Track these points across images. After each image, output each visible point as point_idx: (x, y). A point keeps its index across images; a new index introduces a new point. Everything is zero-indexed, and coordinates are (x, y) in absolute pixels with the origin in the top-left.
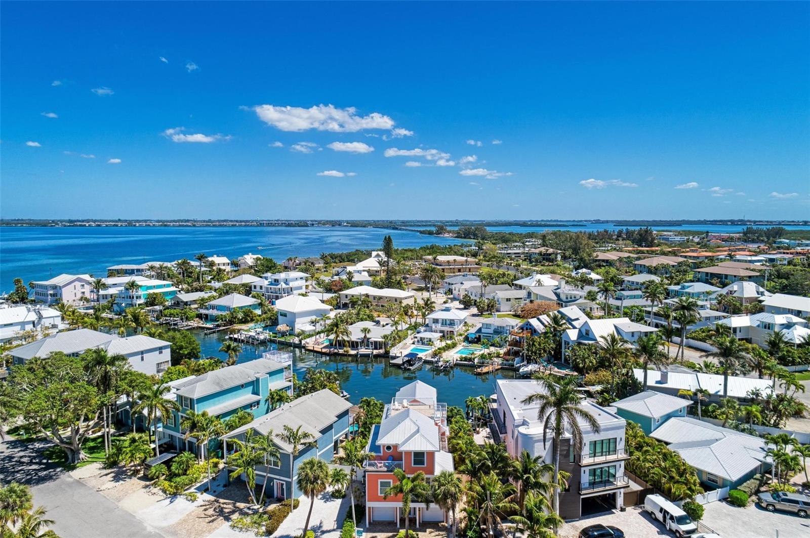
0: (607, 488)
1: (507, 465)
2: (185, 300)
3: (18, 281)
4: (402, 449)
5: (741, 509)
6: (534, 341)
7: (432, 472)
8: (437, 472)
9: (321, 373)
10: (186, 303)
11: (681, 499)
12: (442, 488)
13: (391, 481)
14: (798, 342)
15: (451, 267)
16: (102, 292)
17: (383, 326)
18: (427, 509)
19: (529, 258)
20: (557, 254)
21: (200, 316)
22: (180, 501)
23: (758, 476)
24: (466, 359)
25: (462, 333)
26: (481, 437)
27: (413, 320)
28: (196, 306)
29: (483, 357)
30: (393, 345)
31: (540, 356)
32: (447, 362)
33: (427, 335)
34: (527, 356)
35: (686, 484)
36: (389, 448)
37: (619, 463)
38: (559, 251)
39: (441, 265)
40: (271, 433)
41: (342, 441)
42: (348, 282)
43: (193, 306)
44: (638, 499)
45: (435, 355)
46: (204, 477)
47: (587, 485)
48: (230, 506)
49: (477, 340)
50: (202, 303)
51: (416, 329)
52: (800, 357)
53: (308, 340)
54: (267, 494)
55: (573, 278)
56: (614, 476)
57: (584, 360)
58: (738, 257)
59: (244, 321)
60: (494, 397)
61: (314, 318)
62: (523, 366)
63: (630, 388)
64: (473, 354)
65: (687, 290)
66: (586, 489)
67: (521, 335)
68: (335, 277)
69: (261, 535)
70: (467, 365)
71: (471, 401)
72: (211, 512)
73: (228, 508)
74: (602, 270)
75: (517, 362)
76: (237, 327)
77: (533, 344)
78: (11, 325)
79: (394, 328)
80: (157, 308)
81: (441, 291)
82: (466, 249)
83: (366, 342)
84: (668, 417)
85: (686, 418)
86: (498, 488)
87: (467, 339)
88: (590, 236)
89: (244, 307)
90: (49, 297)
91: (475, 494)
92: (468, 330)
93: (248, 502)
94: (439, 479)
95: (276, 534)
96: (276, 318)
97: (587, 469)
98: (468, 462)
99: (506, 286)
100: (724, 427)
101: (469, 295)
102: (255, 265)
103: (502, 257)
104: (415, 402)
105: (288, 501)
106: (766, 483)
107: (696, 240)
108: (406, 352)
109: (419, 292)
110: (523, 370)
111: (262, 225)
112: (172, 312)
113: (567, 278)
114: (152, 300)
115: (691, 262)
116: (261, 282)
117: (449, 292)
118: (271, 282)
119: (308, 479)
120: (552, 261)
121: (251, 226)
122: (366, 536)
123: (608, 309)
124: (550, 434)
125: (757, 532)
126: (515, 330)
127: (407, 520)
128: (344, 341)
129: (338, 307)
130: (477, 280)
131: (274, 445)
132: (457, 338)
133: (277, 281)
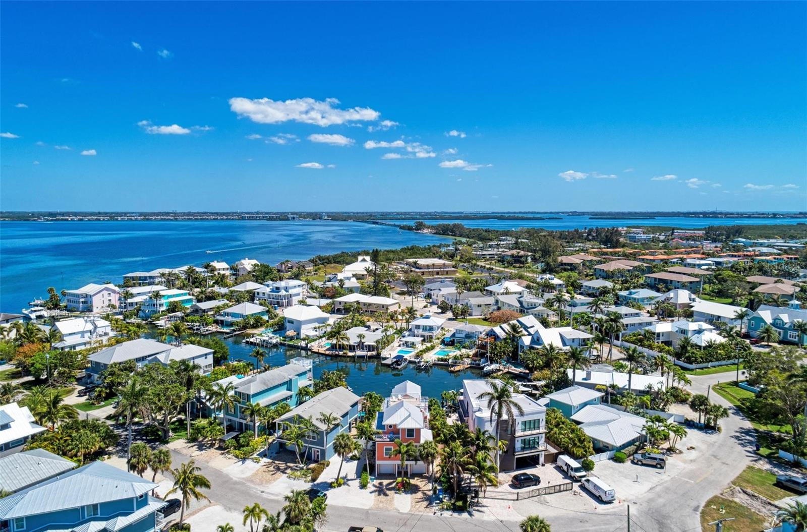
0: (533, 451)
1: (466, 437)
2: (204, 309)
3: (52, 290)
4: (399, 427)
5: (621, 464)
6: (496, 346)
7: (419, 442)
8: (422, 441)
9: (333, 374)
10: (204, 311)
11: (581, 458)
12: (426, 450)
13: (392, 447)
14: (703, 345)
15: (430, 270)
16: (129, 301)
17: (374, 331)
18: (416, 464)
19: (501, 260)
20: (527, 256)
21: (216, 322)
22: (249, 462)
23: (637, 443)
24: (442, 360)
25: (440, 337)
26: (452, 420)
27: (399, 324)
28: (212, 313)
29: (455, 358)
30: (383, 348)
31: (501, 358)
32: (427, 362)
33: (410, 339)
34: (490, 357)
35: (584, 448)
36: (390, 426)
37: (541, 435)
38: (530, 254)
39: (421, 269)
40: (311, 417)
41: (353, 424)
42: (340, 289)
43: (210, 313)
44: (553, 459)
45: (417, 356)
46: (261, 448)
47: (520, 449)
48: (284, 465)
49: (452, 343)
50: (218, 310)
51: (401, 333)
52: (701, 358)
53: (313, 344)
54: (307, 458)
55: (538, 284)
56: (538, 443)
57: (533, 362)
58: (688, 261)
59: (255, 326)
60: (462, 391)
61: (317, 325)
62: (487, 365)
63: (563, 383)
64: (448, 355)
65: (633, 296)
66: (519, 452)
67: (486, 340)
68: (327, 283)
69: (309, 482)
70: (443, 364)
71: (445, 394)
72: (272, 468)
73: (283, 466)
74: (565, 274)
75: (482, 362)
76: (250, 331)
77: (495, 348)
79: (384, 334)
80: (179, 314)
81: (421, 294)
82: (443, 250)
83: (361, 345)
84: (585, 405)
85: (599, 406)
86: (460, 450)
87: (443, 342)
88: (562, 236)
89: (255, 314)
90: (81, 304)
91: (446, 454)
92: (444, 334)
93: (295, 463)
94: (423, 446)
95: (318, 481)
96: (283, 325)
97: (520, 439)
98: (442, 435)
99: (478, 293)
100: (625, 411)
101: (446, 301)
102: (254, 272)
103: (478, 258)
104: (406, 396)
105: (323, 462)
106: (643, 448)
107: (662, 238)
108: (395, 354)
109: (402, 297)
110: (487, 369)
111: (243, 219)
112: (193, 318)
113: (532, 284)
114: (173, 308)
115: (646, 267)
116: (264, 289)
117: (429, 296)
118: (273, 289)
119: (341, 446)
120: (523, 263)
121: (233, 219)
122: (376, 482)
123: (562, 315)
124: (495, 417)
125: (626, 477)
126: (482, 336)
127: (403, 472)
128: (343, 345)
129: (333, 312)
130: (453, 287)
131: (313, 425)
132: (435, 341)
133: (278, 289)
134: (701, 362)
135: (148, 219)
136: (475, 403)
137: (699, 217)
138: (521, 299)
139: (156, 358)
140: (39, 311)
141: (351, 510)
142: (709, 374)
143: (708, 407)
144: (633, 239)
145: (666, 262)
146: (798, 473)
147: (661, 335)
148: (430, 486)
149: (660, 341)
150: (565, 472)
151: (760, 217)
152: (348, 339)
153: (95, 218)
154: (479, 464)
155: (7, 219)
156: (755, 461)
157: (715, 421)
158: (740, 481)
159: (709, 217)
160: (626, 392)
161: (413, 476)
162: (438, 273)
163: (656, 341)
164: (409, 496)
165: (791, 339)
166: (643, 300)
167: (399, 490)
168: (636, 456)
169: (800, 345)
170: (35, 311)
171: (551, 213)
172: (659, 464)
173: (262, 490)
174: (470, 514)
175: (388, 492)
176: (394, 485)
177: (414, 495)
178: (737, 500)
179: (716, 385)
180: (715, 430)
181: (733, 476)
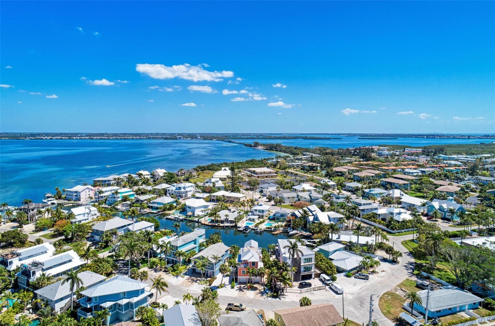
0: (309, 272)
1: (279, 265)
2: (142, 200)
3: (57, 189)
4: (249, 261)
5: (349, 278)
6: (296, 221)
7: (257, 268)
8: (259, 267)
9: (215, 236)
10: (142, 201)
11: (331, 275)
12: (260, 271)
13: (245, 270)
14: (401, 220)
15: (262, 175)
16: (102, 195)
17: (233, 213)
18: (256, 278)
19: (303, 168)
20: (317, 167)
21: (149, 207)
22: (179, 277)
23: (358, 269)
24: (268, 228)
25: (267, 215)
26: (273, 258)
27: (246, 208)
28: (146, 202)
29: (275, 227)
30: (238, 222)
31: (298, 227)
32: (261, 229)
33: (252, 217)
34: (292, 227)
35: (332, 271)
36: (244, 261)
37: (313, 265)
38: (319, 165)
39: (257, 174)
40: (208, 257)
41: (226, 260)
42: (213, 188)
43: (145, 202)
44: (318, 276)
45: (256, 226)
46: (184, 271)
47: (303, 271)
49: (273, 219)
50: (149, 200)
51: (247, 213)
52: (398, 227)
53: (202, 219)
54: (206, 275)
55: (321, 184)
56: (311, 268)
57: (313, 230)
58: (407, 170)
59: (170, 209)
60: (277, 244)
61: (203, 209)
62: (291, 231)
63: (327, 241)
65: (372, 192)
67: (291, 218)
68: (206, 184)
69: (208, 286)
70: (269, 230)
71: (270, 246)
72: (190, 280)
73: (195, 279)
74: (338, 178)
75: (289, 229)
76: (167, 212)
78: (80, 214)
79: (238, 214)
80: (128, 202)
81: (258, 190)
82: (270, 162)
83: (227, 220)
84: (336, 251)
85: (343, 251)
86: (276, 271)
87: (269, 219)
88: (339, 153)
89: (170, 203)
90: (74, 197)
91: (269, 273)
92: (270, 214)
93: (201, 278)
94: (259, 269)
95: (212, 286)
96: (185, 209)
97: (303, 267)
98: (268, 265)
99: (288, 190)
100: (355, 254)
101: (271, 195)
102: (164, 177)
103: (290, 167)
104: (251, 247)
105: (213, 277)
106: (360, 271)
107: (398, 153)
108: (244, 225)
109: (247, 192)
110: (291, 233)
111: (149, 138)
112: (137, 205)
113: (318, 185)
114: (125, 199)
115: (382, 174)
116: (172, 188)
117: (261, 192)
118: (177, 188)
119: (223, 269)
120: (315, 170)
121: (143, 139)
122: (238, 286)
123: (332, 204)
124: (291, 257)
125: (350, 284)
126: (289, 215)
127: (250, 281)
128: (218, 220)
129: (210, 201)
130: (275, 186)
131: (209, 261)
132: (265, 218)
133: (180, 188)
134: (398, 230)
135: (92, 139)
136: (283, 250)
137: (424, 138)
138: (311, 195)
139: (128, 228)
140: (52, 200)
141: (228, 297)
142: (402, 235)
143: (393, 252)
144: (380, 155)
145: (395, 170)
146: (428, 281)
147: (381, 215)
148: (262, 287)
149: (380, 218)
150: (323, 281)
151: (460, 138)
152: (220, 217)
153: (60, 137)
154: (283, 277)
155: (6, 138)
156: (411, 276)
157: (396, 258)
158: (402, 285)
159: (430, 138)
160: (355, 245)
161: (255, 283)
162: (267, 177)
163: (378, 218)
164: (253, 292)
165: (448, 217)
166: (377, 194)
167: (248, 289)
168: (356, 274)
169: (451, 220)
170: (50, 200)
171: (336, 134)
172: (366, 278)
173: (187, 289)
174: (280, 299)
175: (244, 290)
176: (246, 287)
177: (255, 291)
178: (397, 293)
179: (403, 241)
180: (396, 262)
181: (398, 283)
